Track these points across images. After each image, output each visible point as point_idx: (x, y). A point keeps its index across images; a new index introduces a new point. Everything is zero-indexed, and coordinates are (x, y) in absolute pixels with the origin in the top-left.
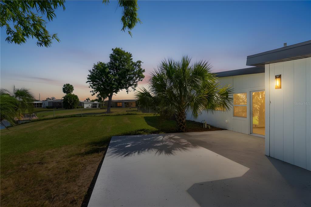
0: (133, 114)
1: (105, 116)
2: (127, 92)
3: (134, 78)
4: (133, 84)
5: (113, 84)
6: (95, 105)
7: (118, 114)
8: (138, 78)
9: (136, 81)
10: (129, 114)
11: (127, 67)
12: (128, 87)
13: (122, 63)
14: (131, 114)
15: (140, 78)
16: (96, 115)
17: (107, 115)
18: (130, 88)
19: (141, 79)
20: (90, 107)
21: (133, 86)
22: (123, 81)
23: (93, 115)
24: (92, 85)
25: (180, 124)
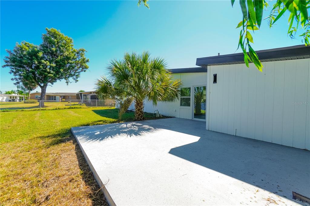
0: (77, 108)
1: (39, 110)
2: (67, 83)
3: (76, 68)
4: (74, 75)
5: (49, 73)
6: (13, 98)
7: (57, 108)
8: (81, 68)
9: (77, 71)
10: (72, 108)
11: (66, 53)
12: (68, 77)
13: (60, 49)
14: (75, 108)
15: (83, 68)
16: (24, 110)
17: (42, 110)
18: (71, 79)
19: (85, 70)
20: (4, 100)
21: (74, 77)
22: (62, 70)
23: (21, 110)
24: (14, 71)
25: (139, 114)
